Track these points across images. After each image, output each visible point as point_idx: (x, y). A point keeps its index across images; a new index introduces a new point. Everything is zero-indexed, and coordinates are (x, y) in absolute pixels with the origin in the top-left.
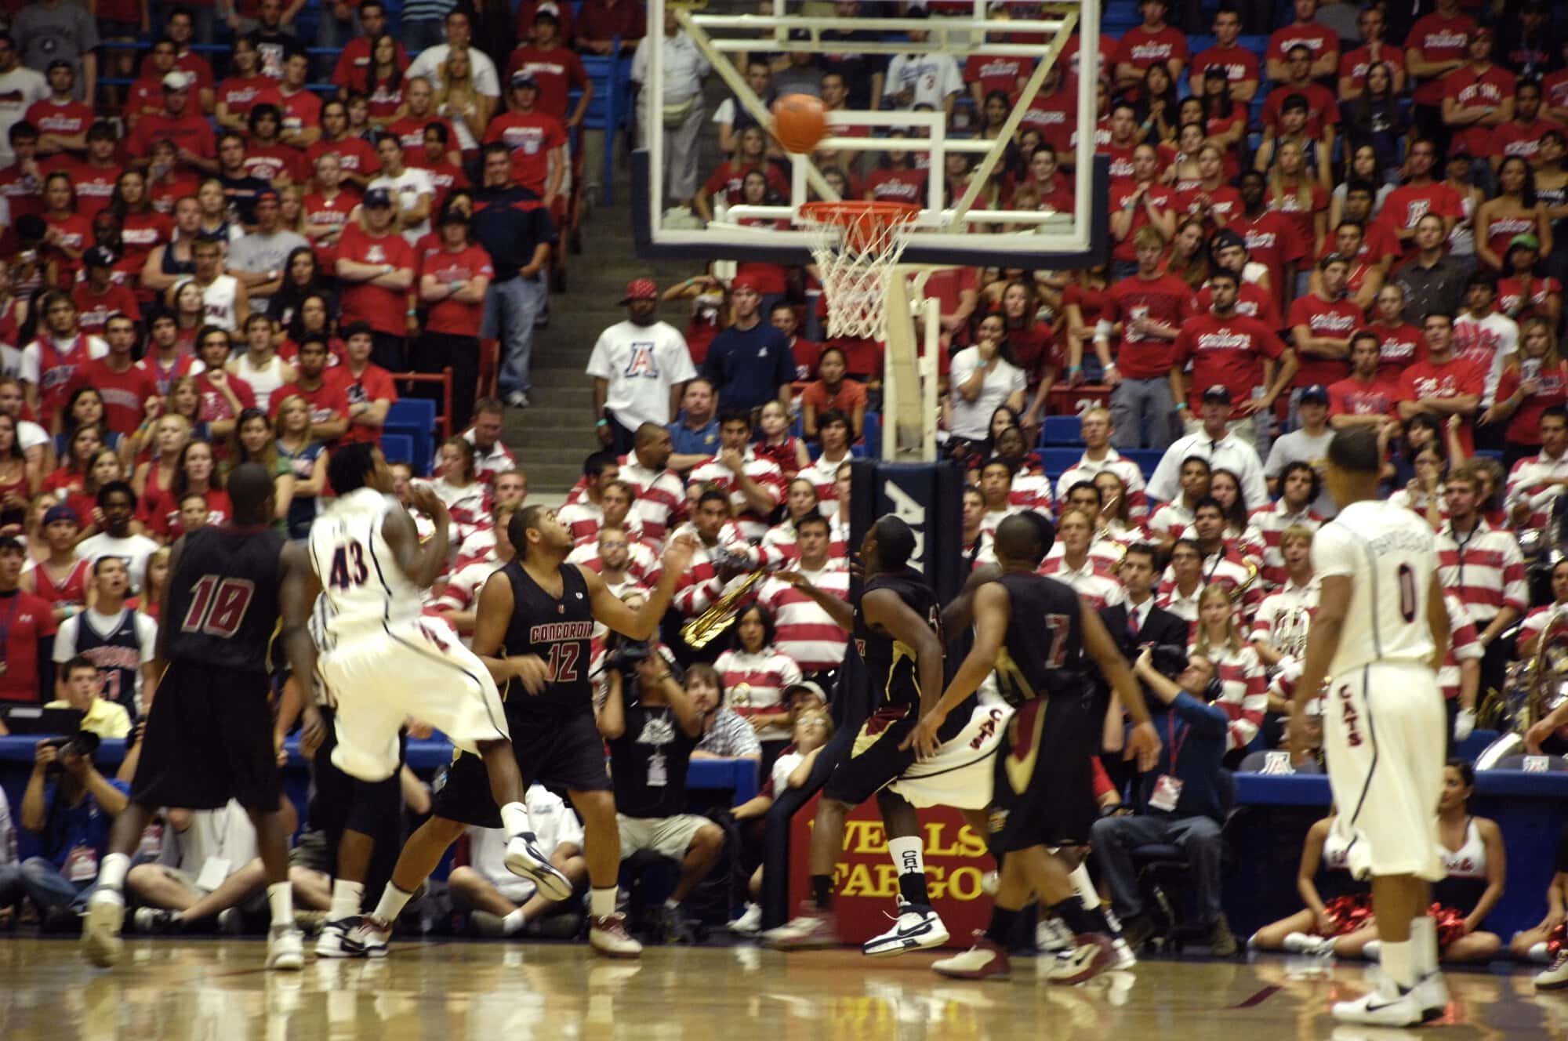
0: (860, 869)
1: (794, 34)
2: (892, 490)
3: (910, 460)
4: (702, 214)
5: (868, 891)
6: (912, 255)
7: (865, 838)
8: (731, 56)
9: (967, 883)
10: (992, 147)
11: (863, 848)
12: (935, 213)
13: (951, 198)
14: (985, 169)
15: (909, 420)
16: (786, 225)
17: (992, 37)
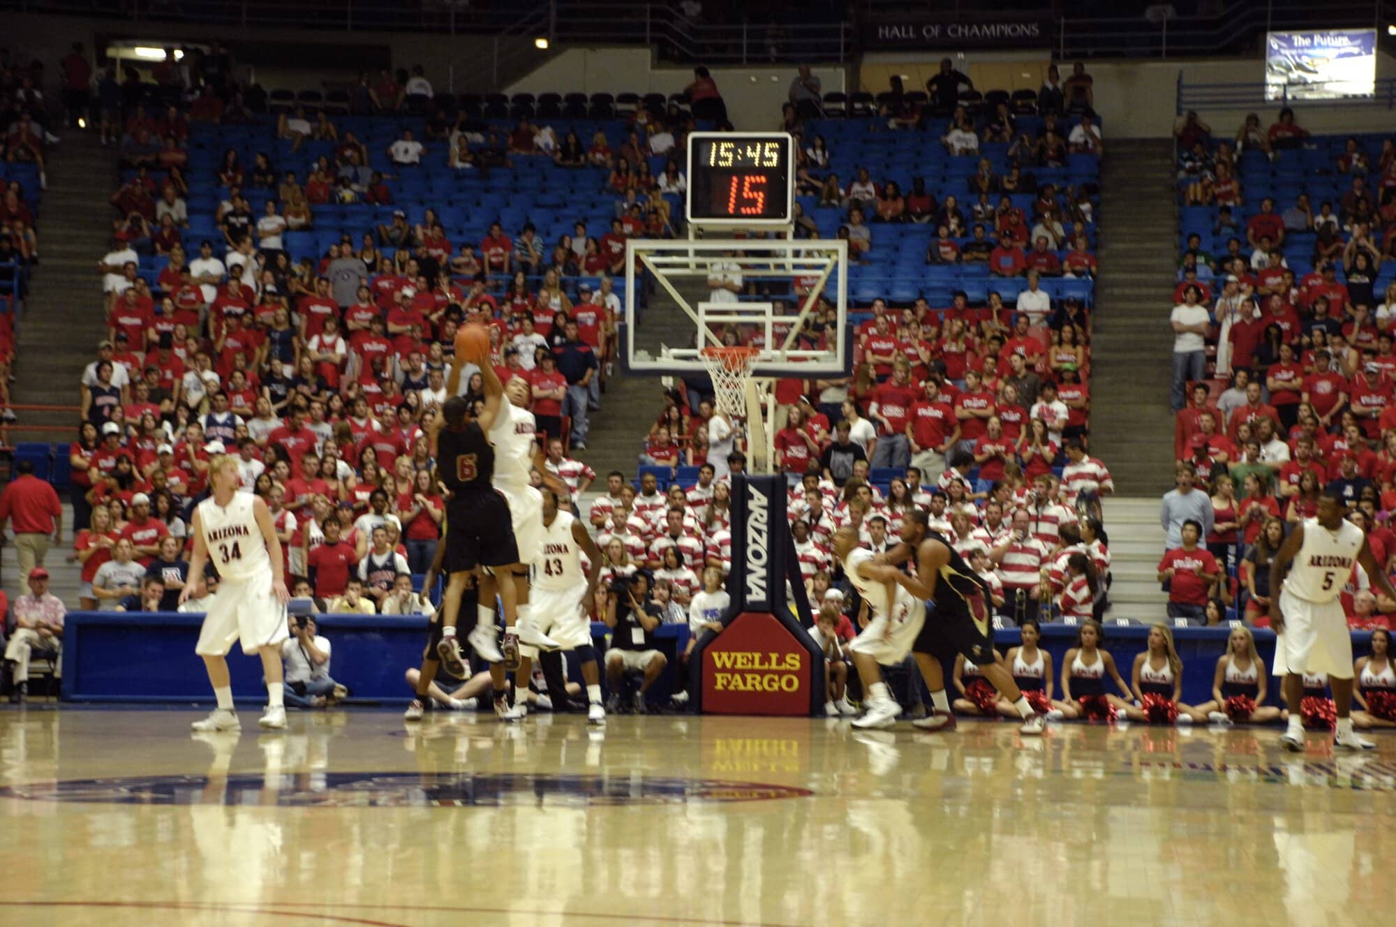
0: (738, 677)
1: (701, 266)
2: (751, 489)
3: (761, 474)
4: (655, 353)
5: (741, 687)
6: (757, 373)
7: (739, 661)
8: (668, 277)
9: (790, 683)
10: (798, 320)
11: (739, 666)
12: (768, 352)
13: (778, 345)
14: (794, 332)
15: (760, 454)
16: (695, 358)
17: (795, 267)
